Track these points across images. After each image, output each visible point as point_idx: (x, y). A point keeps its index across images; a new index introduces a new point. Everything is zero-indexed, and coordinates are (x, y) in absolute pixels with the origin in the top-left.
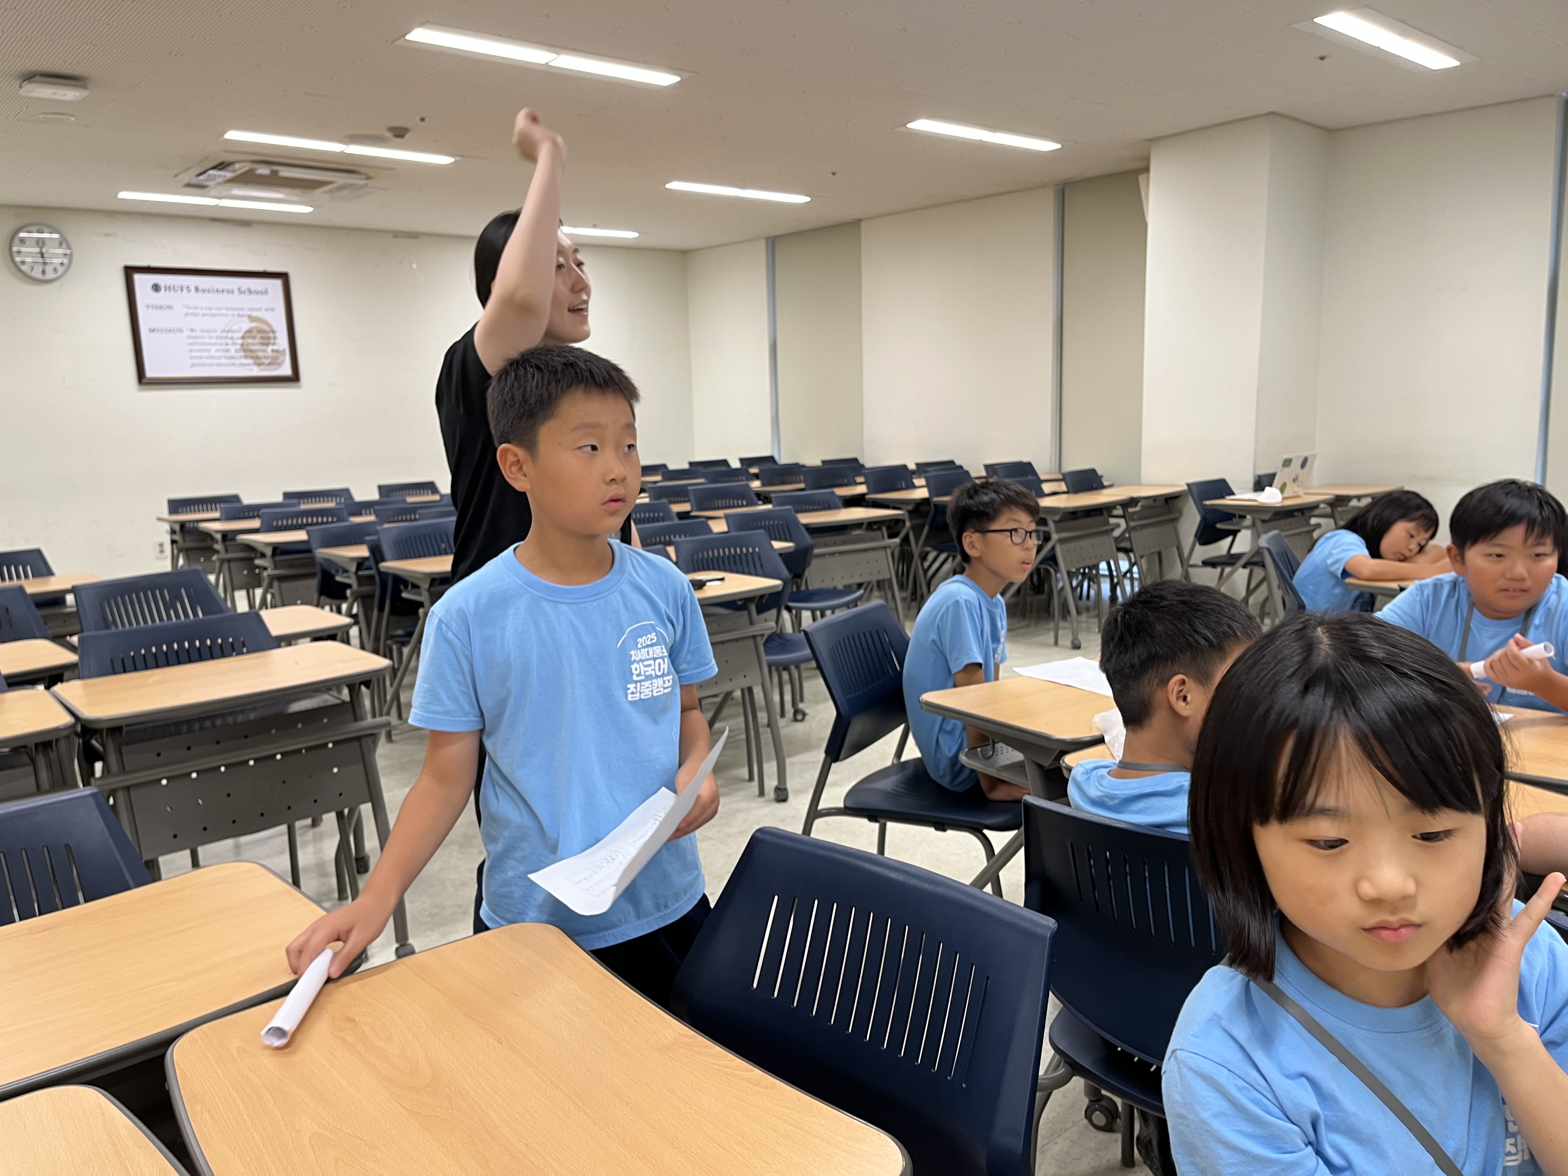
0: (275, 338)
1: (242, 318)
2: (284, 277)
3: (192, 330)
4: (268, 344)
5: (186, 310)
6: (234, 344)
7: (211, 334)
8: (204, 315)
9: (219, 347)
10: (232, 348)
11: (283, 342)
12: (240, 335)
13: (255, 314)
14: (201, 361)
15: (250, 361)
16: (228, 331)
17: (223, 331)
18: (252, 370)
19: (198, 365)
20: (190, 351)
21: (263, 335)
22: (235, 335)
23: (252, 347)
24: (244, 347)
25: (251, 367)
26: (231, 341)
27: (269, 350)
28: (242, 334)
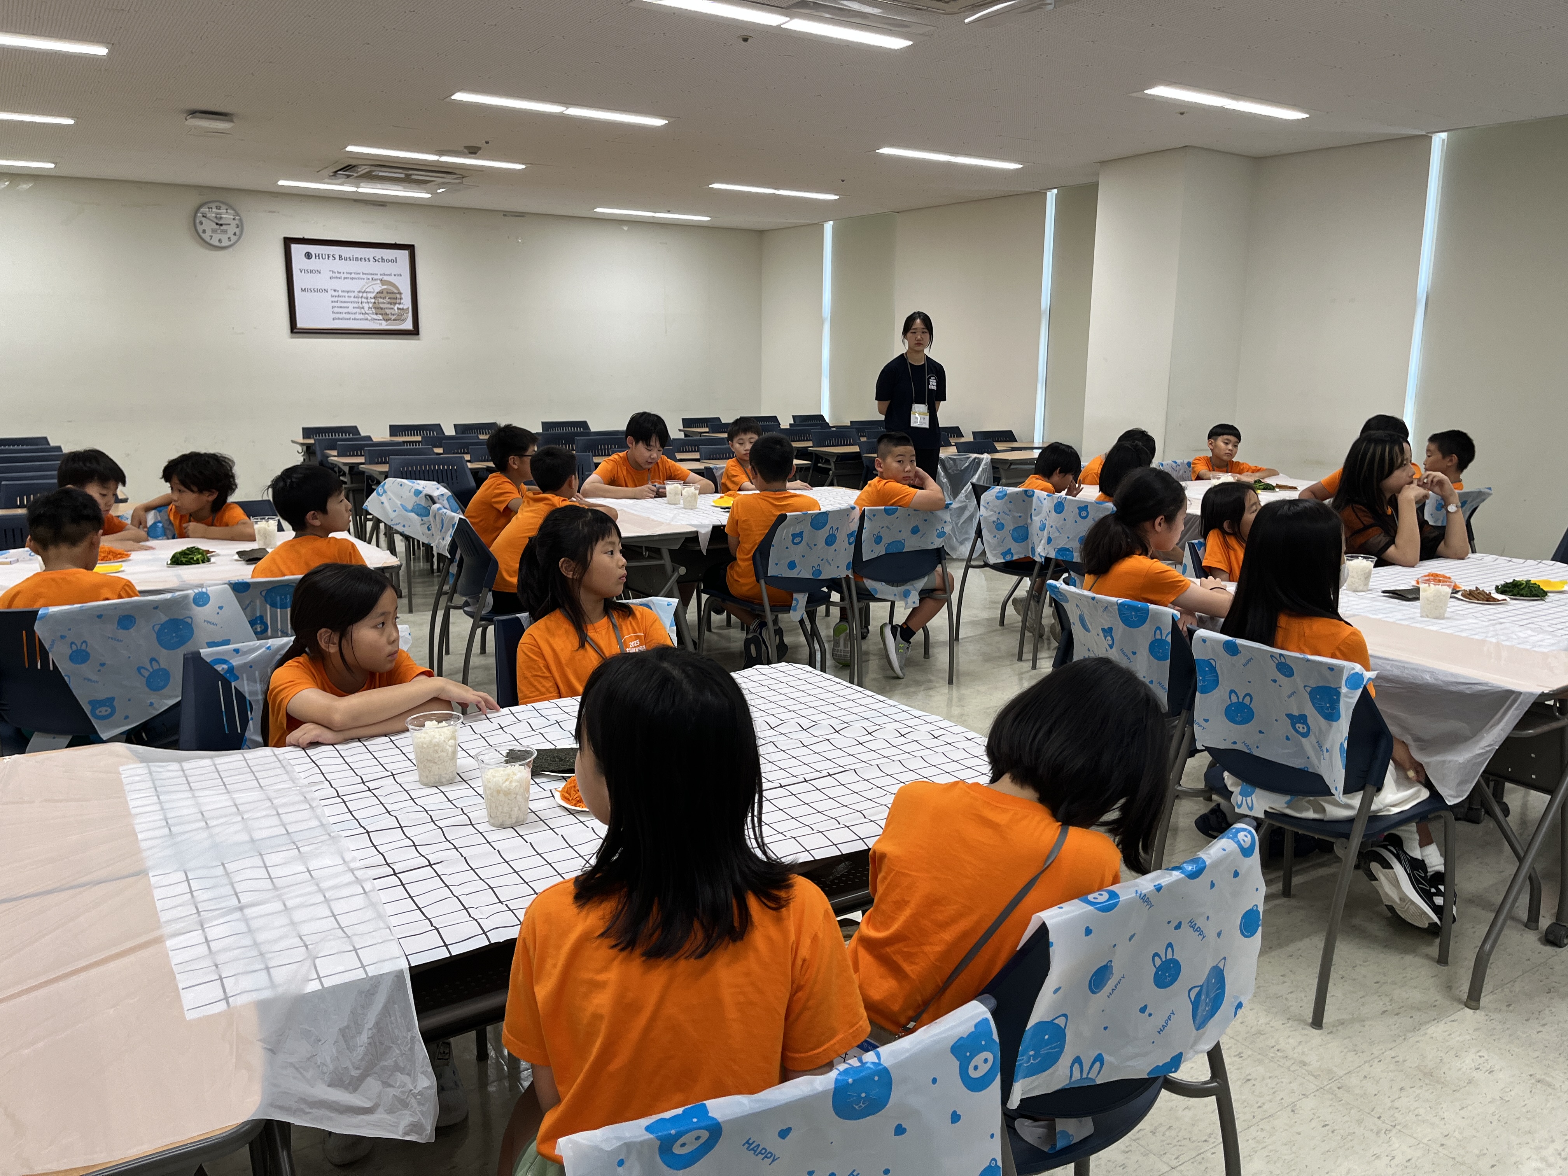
0: (401, 299)
1: (376, 282)
2: (411, 248)
3: (335, 291)
5: (331, 274)
6: (368, 303)
7: (350, 294)
8: (344, 278)
9: (356, 305)
10: (366, 306)
11: (406, 302)
12: (373, 295)
13: (386, 278)
14: (341, 316)
15: (380, 317)
17: (359, 292)
18: (381, 324)
19: (339, 319)
20: (333, 307)
21: (391, 296)
22: (369, 295)
23: (382, 306)
24: (375, 305)
25: (380, 322)
26: (365, 300)
27: (396, 308)
28: (374, 294)
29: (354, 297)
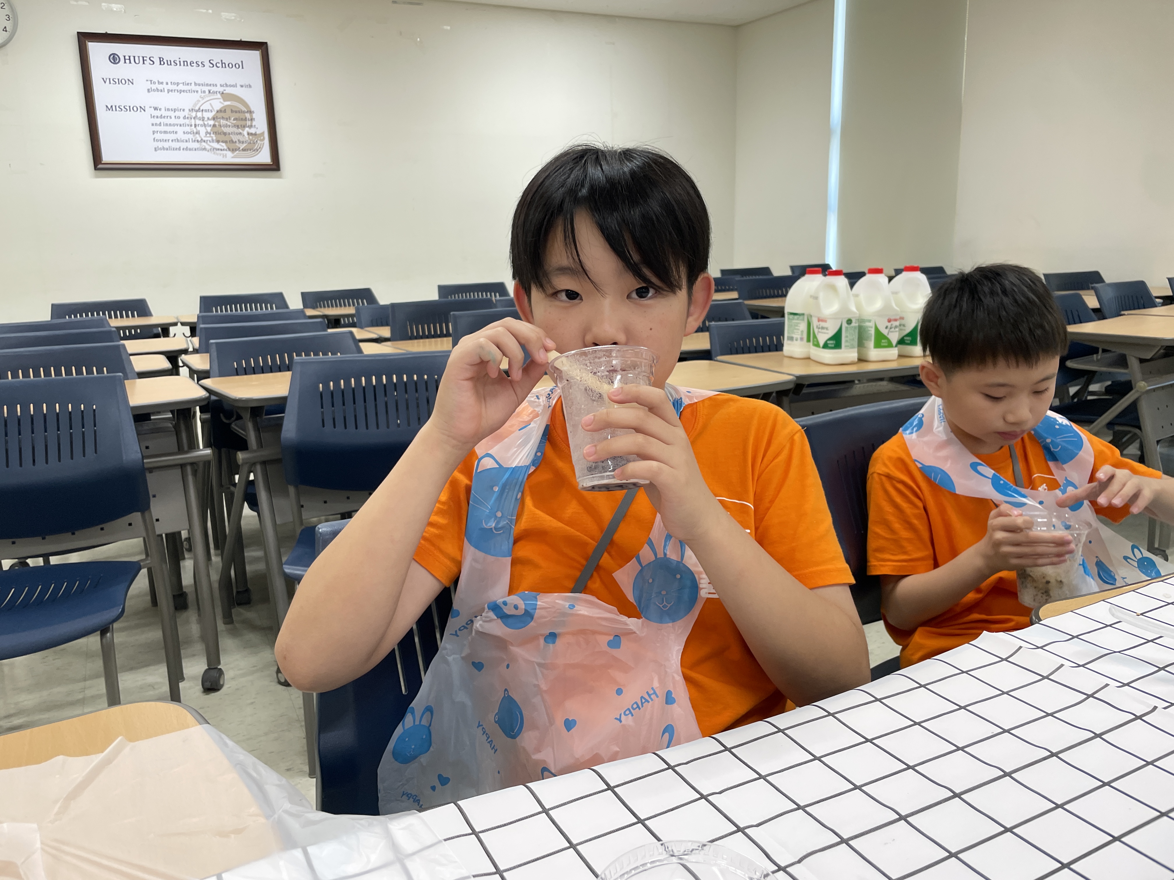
0: (252, 120)
2: (261, 47)
3: (156, 109)
4: (244, 127)
5: (149, 85)
6: (205, 125)
7: (177, 114)
8: (169, 91)
9: (188, 129)
10: (202, 130)
11: (261, 124)
12: (211, 115)
13: (229, 90)
14: (166, 145)
15: (224, 146)
16: (197, 111)
17: (192, 110)
18: (225, 156)
19: (164, 149)
20: (154, 132)
21: (237, 115)
22: (206, 115)
23: (225, 130)
24: (215, 129)
25: (225, 152)
26: (201, 122)
27: (245, 133)
28: (214, 113)
29: (184, 118)
